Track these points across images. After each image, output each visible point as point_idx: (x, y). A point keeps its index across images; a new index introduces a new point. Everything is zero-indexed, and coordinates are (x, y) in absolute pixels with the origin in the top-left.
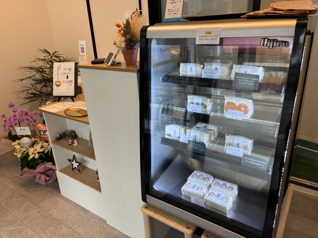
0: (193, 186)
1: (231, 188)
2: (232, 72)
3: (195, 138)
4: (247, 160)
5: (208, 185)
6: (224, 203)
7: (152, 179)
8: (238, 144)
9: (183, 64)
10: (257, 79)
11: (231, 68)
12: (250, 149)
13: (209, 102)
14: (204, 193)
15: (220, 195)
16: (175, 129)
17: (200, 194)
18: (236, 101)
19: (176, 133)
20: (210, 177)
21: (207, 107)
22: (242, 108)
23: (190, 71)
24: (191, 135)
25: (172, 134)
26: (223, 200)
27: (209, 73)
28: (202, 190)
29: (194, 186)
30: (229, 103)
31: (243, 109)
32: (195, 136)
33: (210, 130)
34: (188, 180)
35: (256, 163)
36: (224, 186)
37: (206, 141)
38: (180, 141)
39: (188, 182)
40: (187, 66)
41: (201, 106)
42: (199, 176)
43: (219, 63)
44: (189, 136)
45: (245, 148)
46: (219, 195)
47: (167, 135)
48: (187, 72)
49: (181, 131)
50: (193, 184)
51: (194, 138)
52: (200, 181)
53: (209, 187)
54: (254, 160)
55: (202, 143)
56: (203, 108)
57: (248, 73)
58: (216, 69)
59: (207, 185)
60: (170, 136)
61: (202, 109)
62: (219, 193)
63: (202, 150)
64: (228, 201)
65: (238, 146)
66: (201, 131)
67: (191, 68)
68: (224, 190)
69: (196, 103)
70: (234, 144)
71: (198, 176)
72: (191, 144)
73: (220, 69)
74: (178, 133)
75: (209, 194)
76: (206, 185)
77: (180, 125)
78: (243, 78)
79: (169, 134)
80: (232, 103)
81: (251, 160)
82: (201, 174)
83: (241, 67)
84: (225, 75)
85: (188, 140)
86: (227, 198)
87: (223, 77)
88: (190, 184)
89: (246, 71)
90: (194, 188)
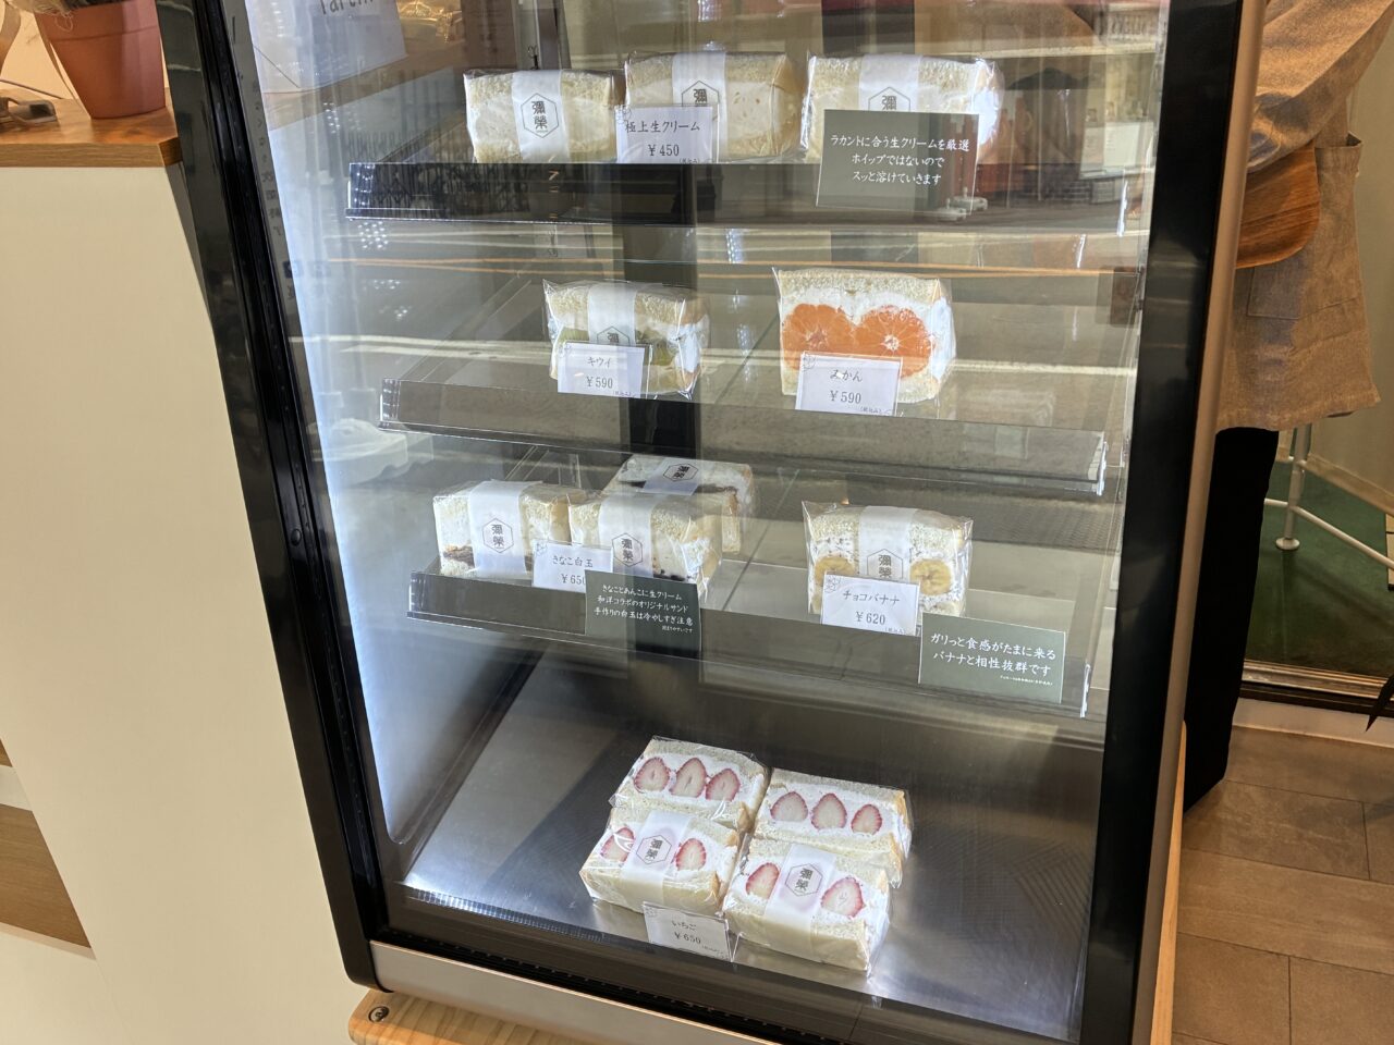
0: (648, 846)
1: (868, 819)
2: (805, 111)
3: (628, 555)
4: (949, 648)
5: (736, 817)
6: (844, 919)
7: (392, 838)
8: (887, 560)
9: (481, 78)
10: (965, 145)
11: (796, 83)
12: (958, 578)
13: (683, 324)
14: (717, 876)
15: (815, 874)
16: (495, 513)
17: (695, 887)
18: (849, 299)
19: (506, 535)
20: (742, 768)
21: (676, 352)
22: (888, 338)
23: (532, 125)
24: (598, 539)
25: (478, 548)
26: (836, 898)
27: (660, 128)
28: (704, 863)
29: (658, 844)
30: (804, 313)
31: (893, 343)
32: (627, 543)
33: (712, 489)
34: (614, 812)
35: (1001, 664)
36: (830, 810)
37: (695, 565)
38: (538, 583)
39: (614, 825)
40: (509, 91)
41: (634, 350)
42: (678, 773)
43: (714, 57)
44: (591, 544)
45: (929, 577)
46: (807, 873)
47: (447, 555)
48: (515, 133)
49: (532, 520)
50: (646, 830)
51: (622, 558)
52: (689, 801)
53: (742, 836)
54: (991, 644)
55: (674, 577)
56: (650, 360)
57: (903, 106)
58: (701, 96)
59: (728, 825)
60: (471, 563)
61: (645, 371)
62: (806, 862)
63: (676, 625)
64: (861, 905)
65: (886, 574)
66: (658, 507)
67: (540, 107)
68: (832, 839)
69: (605, 336)
70: (862, 564)
71: (672, 774)
72: (606, 595)
73: (724, 94)
74: (518, 535)
75: (751, 878)
76: (724, 824)
77: (525, 485)
78: (877, 142)
79: (460, 547)
80: (825, 310)
81: (972, 643)
82: (691, 757)
83: (857, 74)
84: (761, 133)
85: (586, 571)
86: (858, 885)
87: (752, 150)
88: (631, 835)
89: (888, 93)
90: (657, 858)
